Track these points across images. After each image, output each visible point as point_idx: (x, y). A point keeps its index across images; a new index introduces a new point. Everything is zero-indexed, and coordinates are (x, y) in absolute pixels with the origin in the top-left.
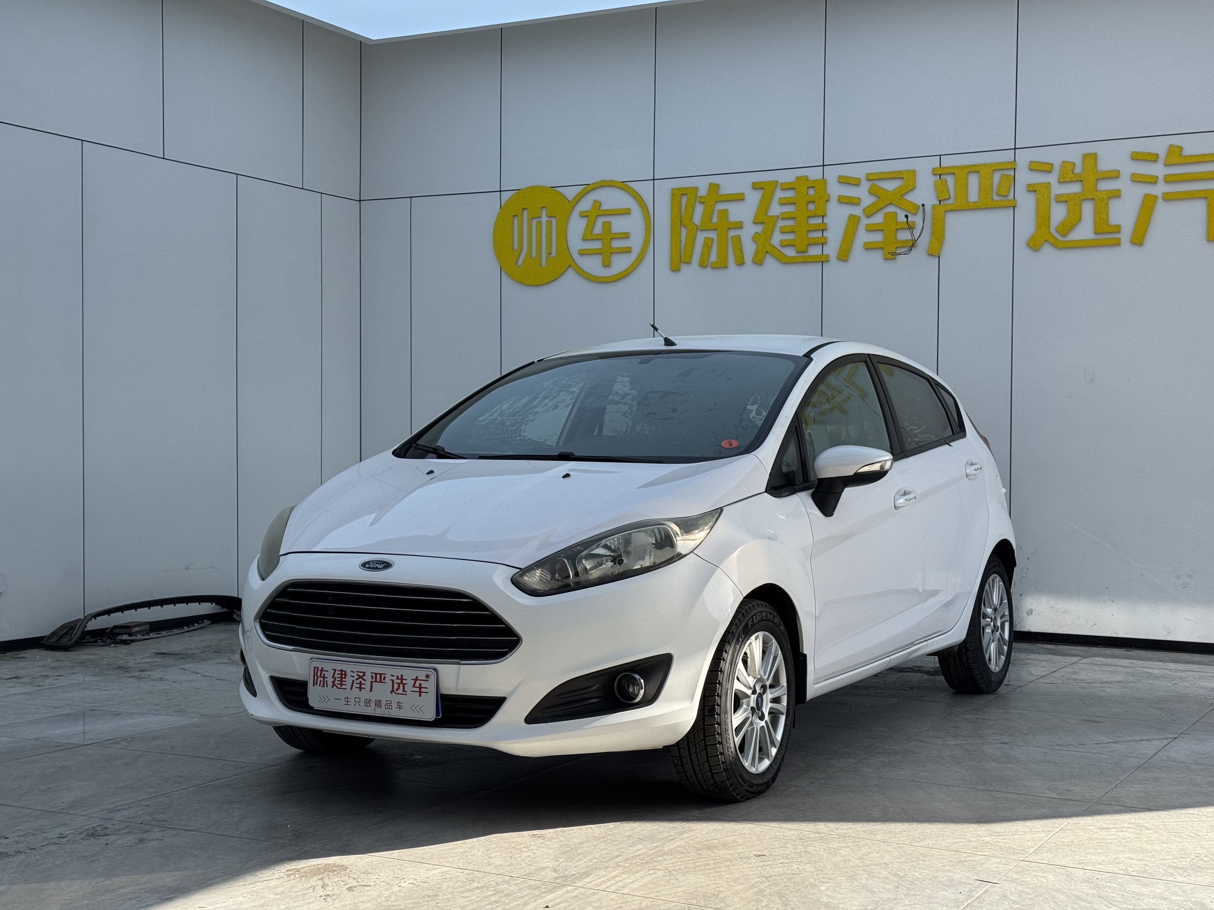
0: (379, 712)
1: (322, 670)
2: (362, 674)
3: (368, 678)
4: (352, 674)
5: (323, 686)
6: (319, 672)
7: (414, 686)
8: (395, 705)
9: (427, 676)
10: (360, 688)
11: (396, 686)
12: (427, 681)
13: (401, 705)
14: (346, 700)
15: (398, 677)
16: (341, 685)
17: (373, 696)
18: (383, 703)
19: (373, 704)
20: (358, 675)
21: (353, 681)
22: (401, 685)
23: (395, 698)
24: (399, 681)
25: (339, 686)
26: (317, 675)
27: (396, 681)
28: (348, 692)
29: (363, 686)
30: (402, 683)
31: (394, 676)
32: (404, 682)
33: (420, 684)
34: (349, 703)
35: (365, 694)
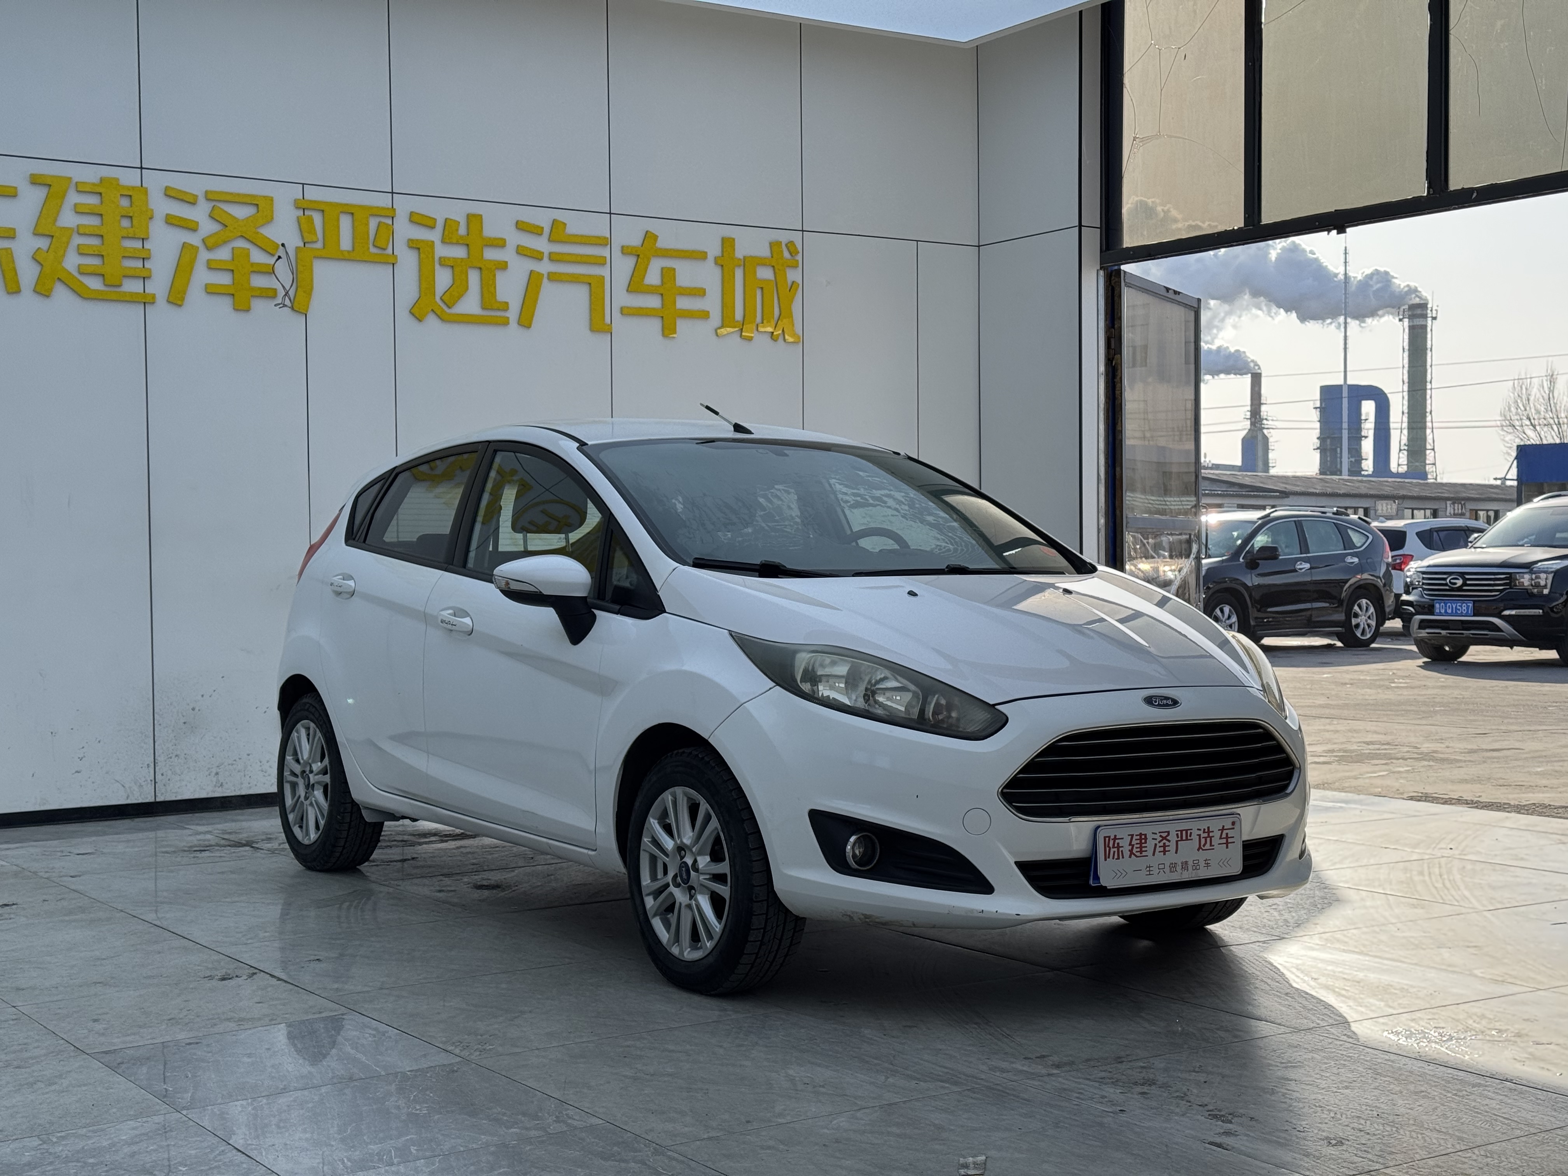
0: (1186, 876)
1: (1115, 839)
2: (1166, 834)
3: (1173, 837)
4: (1155, 836)
5: (1118, 858)
6: (1111, 842)
7: (1221, 838)
8: (1202, 864)
9: (1233, 823)
10: (1164, 852)
11: (1203, 841)
12: (1233, 828)
13: (1209, 862)
14: (1148, 869)
15: (1204, 829)
16: (1141, 852)
17: (1179, 859)
18: (1190, 863)
19: (1179, 868)
20: (1161, 836)
21: (1156, 845)
22: (1208, 839)
23: (1202, 856)
24: (1206, 835)
25: (1138, 854)
26: (1109, 846)
27: (1203, 835)
28: (1150, 860)
29: (1167, 849)
30: (1209, 836)
31: (1200, 830)
32: (1211, 834)
33: (1227, 834)
34: (1151, 873)
35: (1171, 857)
